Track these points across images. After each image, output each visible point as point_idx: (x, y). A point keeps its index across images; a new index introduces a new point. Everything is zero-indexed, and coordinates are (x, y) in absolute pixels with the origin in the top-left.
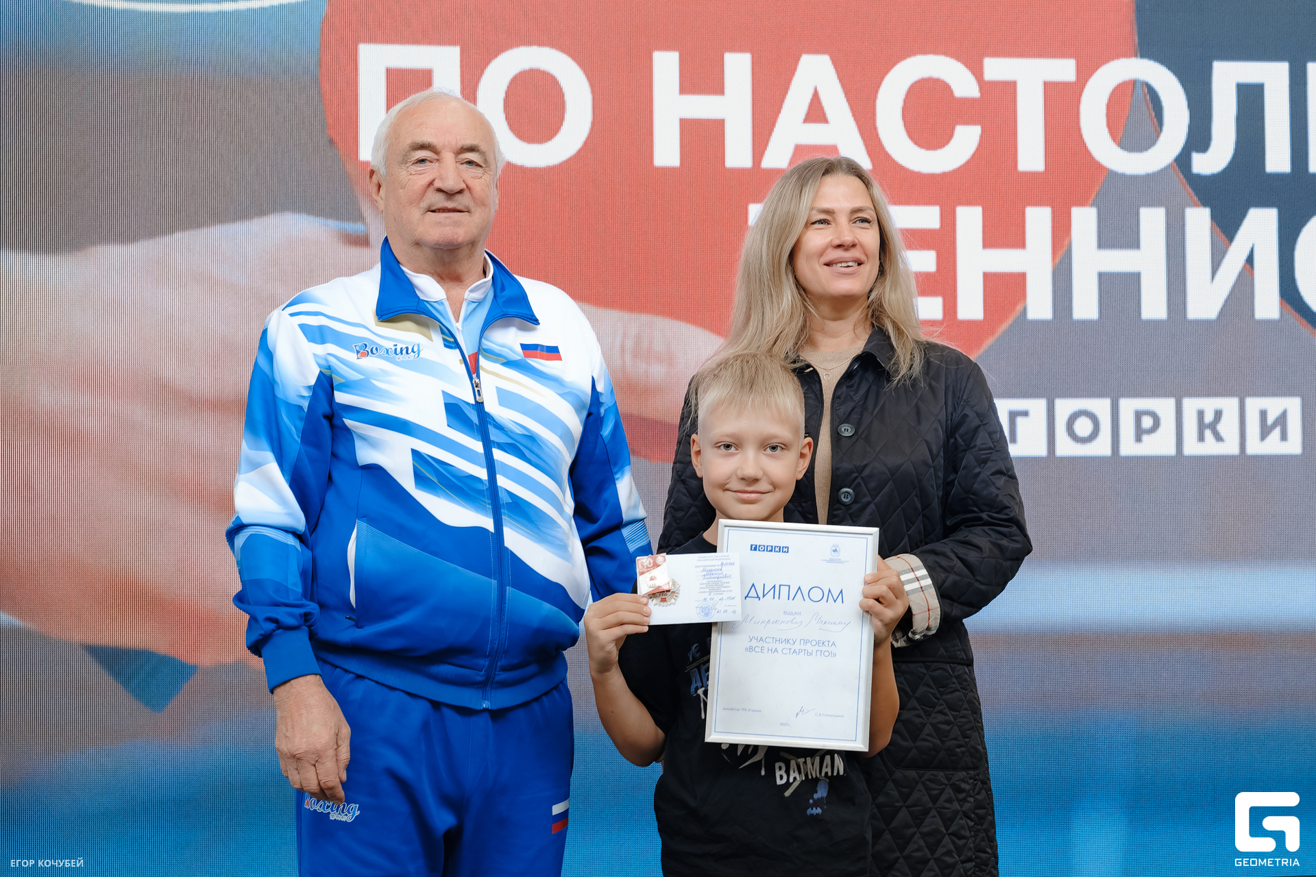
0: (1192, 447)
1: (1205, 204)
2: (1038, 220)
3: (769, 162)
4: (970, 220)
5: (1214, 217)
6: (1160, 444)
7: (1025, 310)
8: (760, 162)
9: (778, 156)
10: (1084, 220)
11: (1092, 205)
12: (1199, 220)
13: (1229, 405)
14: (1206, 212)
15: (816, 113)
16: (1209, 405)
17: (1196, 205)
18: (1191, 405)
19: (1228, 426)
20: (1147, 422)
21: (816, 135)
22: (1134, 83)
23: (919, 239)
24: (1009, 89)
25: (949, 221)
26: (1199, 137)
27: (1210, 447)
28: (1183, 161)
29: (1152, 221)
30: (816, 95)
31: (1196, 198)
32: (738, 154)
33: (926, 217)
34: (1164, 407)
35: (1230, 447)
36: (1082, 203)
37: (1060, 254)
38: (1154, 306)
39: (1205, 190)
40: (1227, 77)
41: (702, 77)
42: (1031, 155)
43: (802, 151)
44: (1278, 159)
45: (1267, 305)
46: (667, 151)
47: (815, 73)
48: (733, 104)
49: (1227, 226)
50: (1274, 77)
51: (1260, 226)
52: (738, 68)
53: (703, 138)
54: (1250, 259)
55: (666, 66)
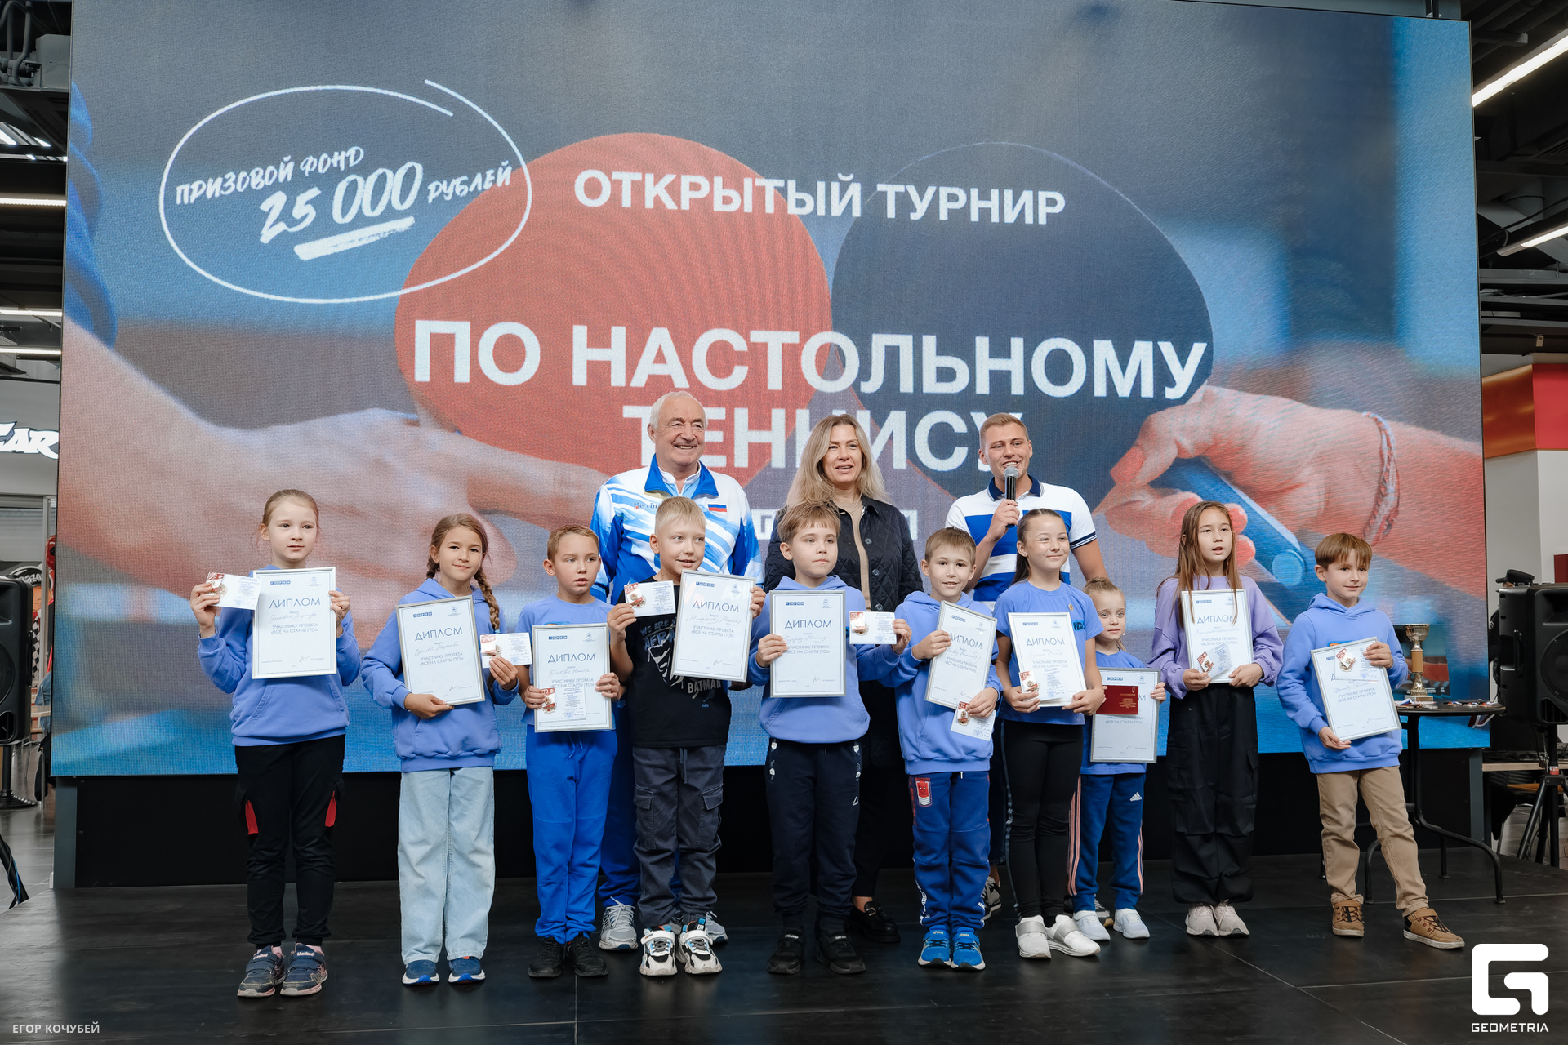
1: (868, 409)
2: (778, 416)
3: (633, 384)
4: (741, 415)
5: (872, 415)
7: (770, 462)
8: (630, 383)
9: (639, 380)
10: (803, 416)
11: (808, 408)
14: (868, 413)
15: (660, 358)
17: (863, 409)
21: (660, 370)
22: (830, 345)
23: (715, 425)
24: (763, 347)
25: (730, 416)
26: (865, 373)
28: (856, 385)
30: (660, 348)
31: (862, 405)
32: (618, 379)
36: (802, 407)
37: (789, 432)
39: (868, 401)
40: (880, 342)
41: (599, 339)
42: (775, 382)
43: (652, 378)
44: (906, 385)
45: (900, 461)
46: (580, 378)
47: (660, 338)
48: (615, 353)
49: (879, 420)
50: (905, 342)
51: (897, 420)
52: (619, 334)
53: (599, 371)
54: (891, 438)
55: (580, 333)
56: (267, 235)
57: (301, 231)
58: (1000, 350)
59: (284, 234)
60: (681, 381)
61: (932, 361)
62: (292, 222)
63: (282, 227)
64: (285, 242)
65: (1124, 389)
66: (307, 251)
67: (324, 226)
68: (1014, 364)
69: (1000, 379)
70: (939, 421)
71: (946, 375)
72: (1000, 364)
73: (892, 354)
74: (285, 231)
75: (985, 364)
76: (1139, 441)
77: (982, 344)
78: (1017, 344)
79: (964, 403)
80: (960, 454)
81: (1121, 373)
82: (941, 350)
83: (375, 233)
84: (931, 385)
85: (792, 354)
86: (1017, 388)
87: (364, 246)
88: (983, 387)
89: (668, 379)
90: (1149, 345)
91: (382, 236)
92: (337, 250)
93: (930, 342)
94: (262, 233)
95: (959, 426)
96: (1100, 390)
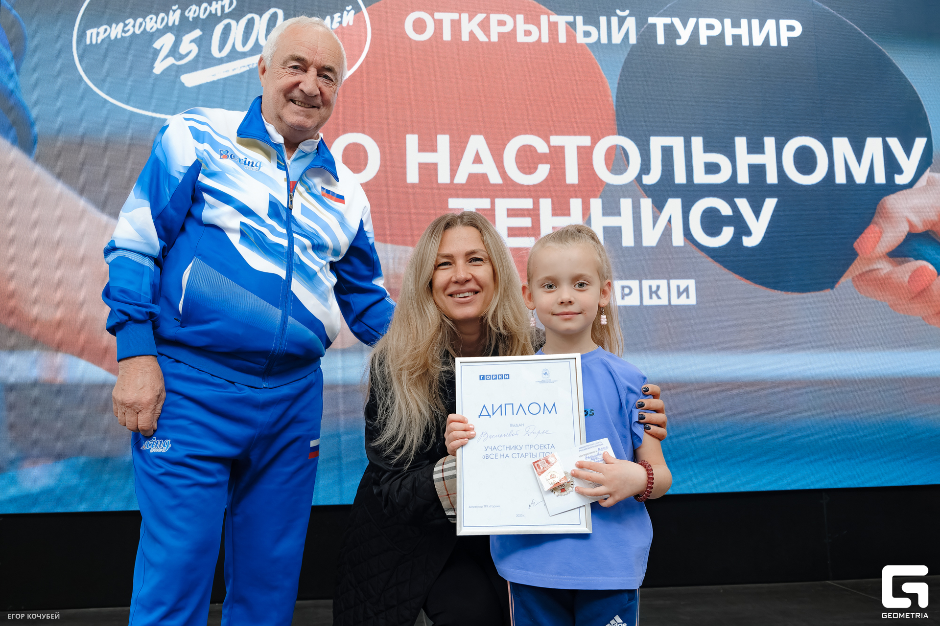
0: (647, 302)
1: (649, 197)
2: (576, 204)
3: (456, 181)
4: (546, 204)
5: (653, 203)
6: (633, 300)
8: (453, 180)
9: (461, 178)
10: (596, 204)
11: (600, 197)
12: (646, 204)
13: (663, 283)
14: (649, 200)
15: (477, 160)
16: (654, 283)
17: (644, 197)
18: (646, 283)
19: (663, 292)
20: (627, 291)
21: (478, 169)
22: (616, 146)
23: (524, 213)
24: (562, 148)
25: (536, 205)
26: (645, 168)
27: (655, 302)
28: (639, 179)
29: (626, 204)
30: (477, 152)
31: (645, 194)
32: (444, 177)
33: (527, 203)
34: (634, 284)
35: (664, 301)
36: (595, 196)
37: (586, 219)
38: (628, 240)
39: (649, 191)
40: (657, 143)
41: (428, 145)
42: (572, 176)
43: (471, 176)
44: (680, 178)
45: (678, 239)
46: (412, 176)
47: (477, 143)
48: (441, 157)
49: (659, 206)
50: (677, 143)
51: (674, 206)
52: (443, 141)
53: (428, 171)
54: (670, 221)
55: (412, 141)
56: (159, 67)
57: (186, 64)
58: (756, 147)
59: (173, 66)
60: (495, 178)
61: (700, 158)
62: (178, 57)
63: (171, 61)
64: (174, 72)
65: (860, 178)
66: (190, 80)
67: (205, 60)
68: (768, 159)
69: (757, 171)
70: (709, 206)
71: (711, 168)
72: (757, 159)
73: (667, 152)
74: (173, 65)
75: (744, 159)
76: (876, 219)
77: (741, 143)
78: (770, 143)
79: (729, 191)
80: (728, 233)
81: (857, 164)
82: (707, 149)
83: (246, 65)
84: (701, 177)
85: (585, 155)
86: (772, 178)
87: (238, 75)
88: (743, 178)
89: (484, 176)
90: (879, 140)
91: (251, 67)
92: (215, 78)
93: (697, 142)
94: (155, 65)
95: (725, 210)
96: (840, 178)
